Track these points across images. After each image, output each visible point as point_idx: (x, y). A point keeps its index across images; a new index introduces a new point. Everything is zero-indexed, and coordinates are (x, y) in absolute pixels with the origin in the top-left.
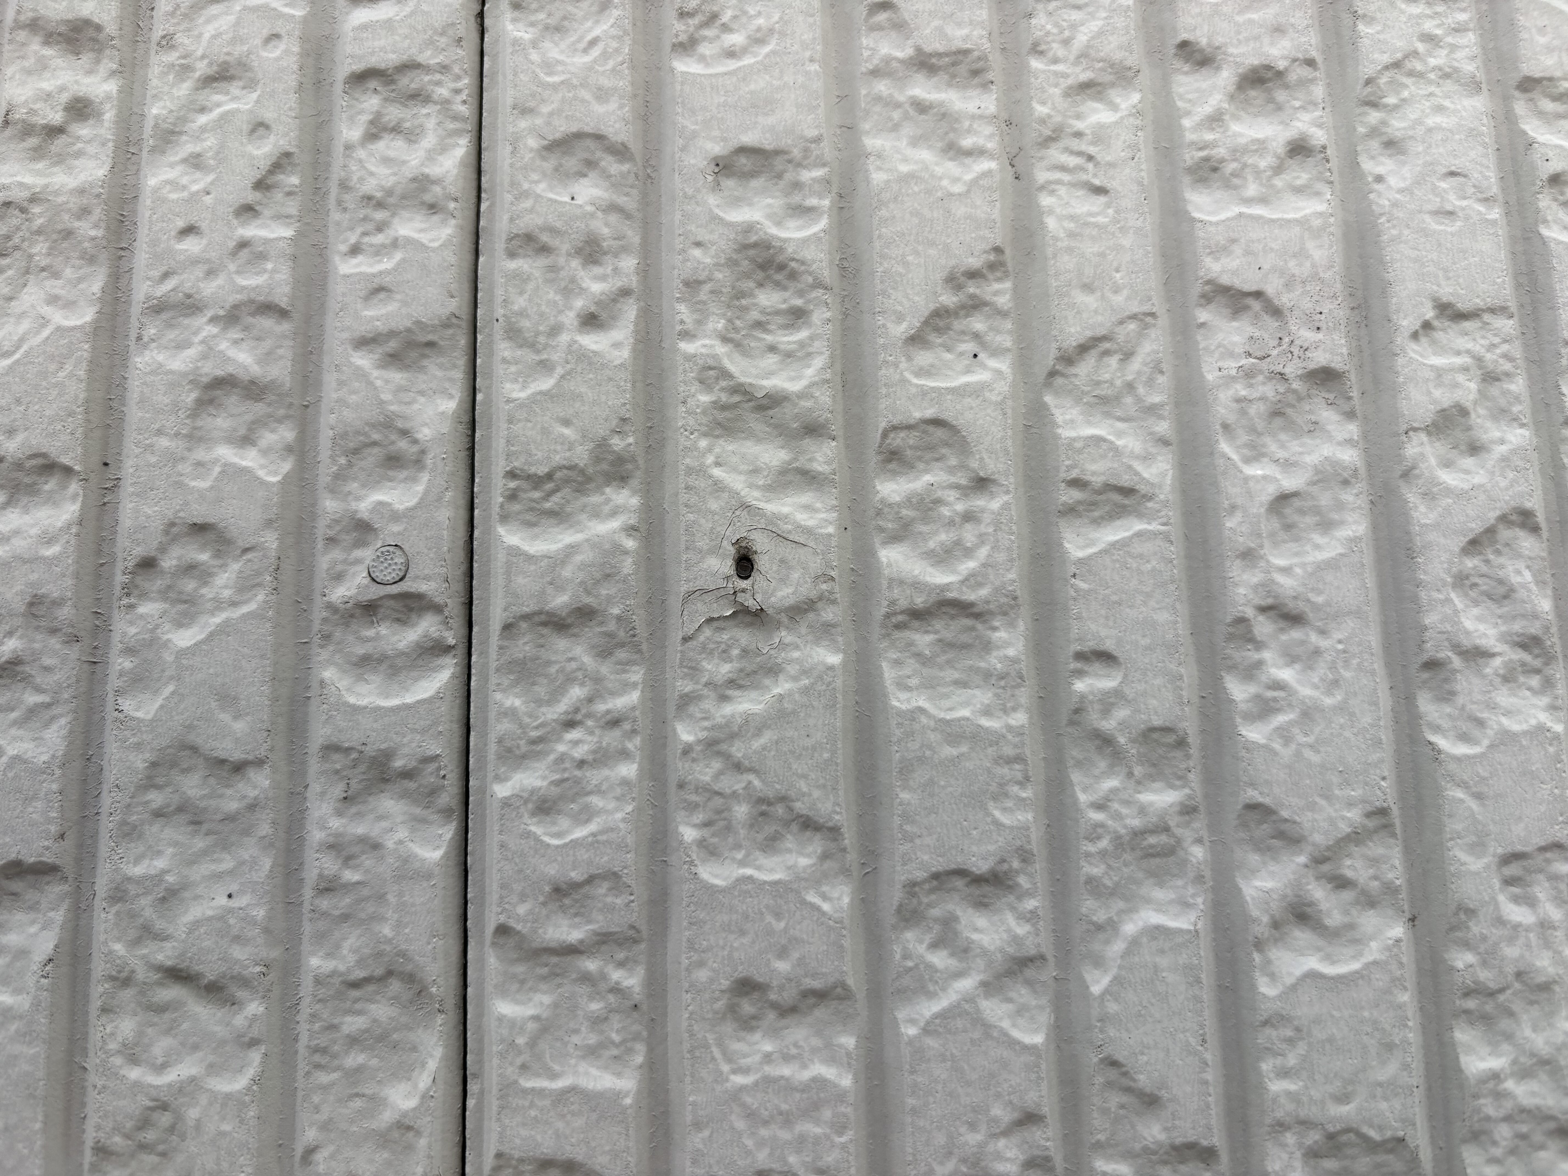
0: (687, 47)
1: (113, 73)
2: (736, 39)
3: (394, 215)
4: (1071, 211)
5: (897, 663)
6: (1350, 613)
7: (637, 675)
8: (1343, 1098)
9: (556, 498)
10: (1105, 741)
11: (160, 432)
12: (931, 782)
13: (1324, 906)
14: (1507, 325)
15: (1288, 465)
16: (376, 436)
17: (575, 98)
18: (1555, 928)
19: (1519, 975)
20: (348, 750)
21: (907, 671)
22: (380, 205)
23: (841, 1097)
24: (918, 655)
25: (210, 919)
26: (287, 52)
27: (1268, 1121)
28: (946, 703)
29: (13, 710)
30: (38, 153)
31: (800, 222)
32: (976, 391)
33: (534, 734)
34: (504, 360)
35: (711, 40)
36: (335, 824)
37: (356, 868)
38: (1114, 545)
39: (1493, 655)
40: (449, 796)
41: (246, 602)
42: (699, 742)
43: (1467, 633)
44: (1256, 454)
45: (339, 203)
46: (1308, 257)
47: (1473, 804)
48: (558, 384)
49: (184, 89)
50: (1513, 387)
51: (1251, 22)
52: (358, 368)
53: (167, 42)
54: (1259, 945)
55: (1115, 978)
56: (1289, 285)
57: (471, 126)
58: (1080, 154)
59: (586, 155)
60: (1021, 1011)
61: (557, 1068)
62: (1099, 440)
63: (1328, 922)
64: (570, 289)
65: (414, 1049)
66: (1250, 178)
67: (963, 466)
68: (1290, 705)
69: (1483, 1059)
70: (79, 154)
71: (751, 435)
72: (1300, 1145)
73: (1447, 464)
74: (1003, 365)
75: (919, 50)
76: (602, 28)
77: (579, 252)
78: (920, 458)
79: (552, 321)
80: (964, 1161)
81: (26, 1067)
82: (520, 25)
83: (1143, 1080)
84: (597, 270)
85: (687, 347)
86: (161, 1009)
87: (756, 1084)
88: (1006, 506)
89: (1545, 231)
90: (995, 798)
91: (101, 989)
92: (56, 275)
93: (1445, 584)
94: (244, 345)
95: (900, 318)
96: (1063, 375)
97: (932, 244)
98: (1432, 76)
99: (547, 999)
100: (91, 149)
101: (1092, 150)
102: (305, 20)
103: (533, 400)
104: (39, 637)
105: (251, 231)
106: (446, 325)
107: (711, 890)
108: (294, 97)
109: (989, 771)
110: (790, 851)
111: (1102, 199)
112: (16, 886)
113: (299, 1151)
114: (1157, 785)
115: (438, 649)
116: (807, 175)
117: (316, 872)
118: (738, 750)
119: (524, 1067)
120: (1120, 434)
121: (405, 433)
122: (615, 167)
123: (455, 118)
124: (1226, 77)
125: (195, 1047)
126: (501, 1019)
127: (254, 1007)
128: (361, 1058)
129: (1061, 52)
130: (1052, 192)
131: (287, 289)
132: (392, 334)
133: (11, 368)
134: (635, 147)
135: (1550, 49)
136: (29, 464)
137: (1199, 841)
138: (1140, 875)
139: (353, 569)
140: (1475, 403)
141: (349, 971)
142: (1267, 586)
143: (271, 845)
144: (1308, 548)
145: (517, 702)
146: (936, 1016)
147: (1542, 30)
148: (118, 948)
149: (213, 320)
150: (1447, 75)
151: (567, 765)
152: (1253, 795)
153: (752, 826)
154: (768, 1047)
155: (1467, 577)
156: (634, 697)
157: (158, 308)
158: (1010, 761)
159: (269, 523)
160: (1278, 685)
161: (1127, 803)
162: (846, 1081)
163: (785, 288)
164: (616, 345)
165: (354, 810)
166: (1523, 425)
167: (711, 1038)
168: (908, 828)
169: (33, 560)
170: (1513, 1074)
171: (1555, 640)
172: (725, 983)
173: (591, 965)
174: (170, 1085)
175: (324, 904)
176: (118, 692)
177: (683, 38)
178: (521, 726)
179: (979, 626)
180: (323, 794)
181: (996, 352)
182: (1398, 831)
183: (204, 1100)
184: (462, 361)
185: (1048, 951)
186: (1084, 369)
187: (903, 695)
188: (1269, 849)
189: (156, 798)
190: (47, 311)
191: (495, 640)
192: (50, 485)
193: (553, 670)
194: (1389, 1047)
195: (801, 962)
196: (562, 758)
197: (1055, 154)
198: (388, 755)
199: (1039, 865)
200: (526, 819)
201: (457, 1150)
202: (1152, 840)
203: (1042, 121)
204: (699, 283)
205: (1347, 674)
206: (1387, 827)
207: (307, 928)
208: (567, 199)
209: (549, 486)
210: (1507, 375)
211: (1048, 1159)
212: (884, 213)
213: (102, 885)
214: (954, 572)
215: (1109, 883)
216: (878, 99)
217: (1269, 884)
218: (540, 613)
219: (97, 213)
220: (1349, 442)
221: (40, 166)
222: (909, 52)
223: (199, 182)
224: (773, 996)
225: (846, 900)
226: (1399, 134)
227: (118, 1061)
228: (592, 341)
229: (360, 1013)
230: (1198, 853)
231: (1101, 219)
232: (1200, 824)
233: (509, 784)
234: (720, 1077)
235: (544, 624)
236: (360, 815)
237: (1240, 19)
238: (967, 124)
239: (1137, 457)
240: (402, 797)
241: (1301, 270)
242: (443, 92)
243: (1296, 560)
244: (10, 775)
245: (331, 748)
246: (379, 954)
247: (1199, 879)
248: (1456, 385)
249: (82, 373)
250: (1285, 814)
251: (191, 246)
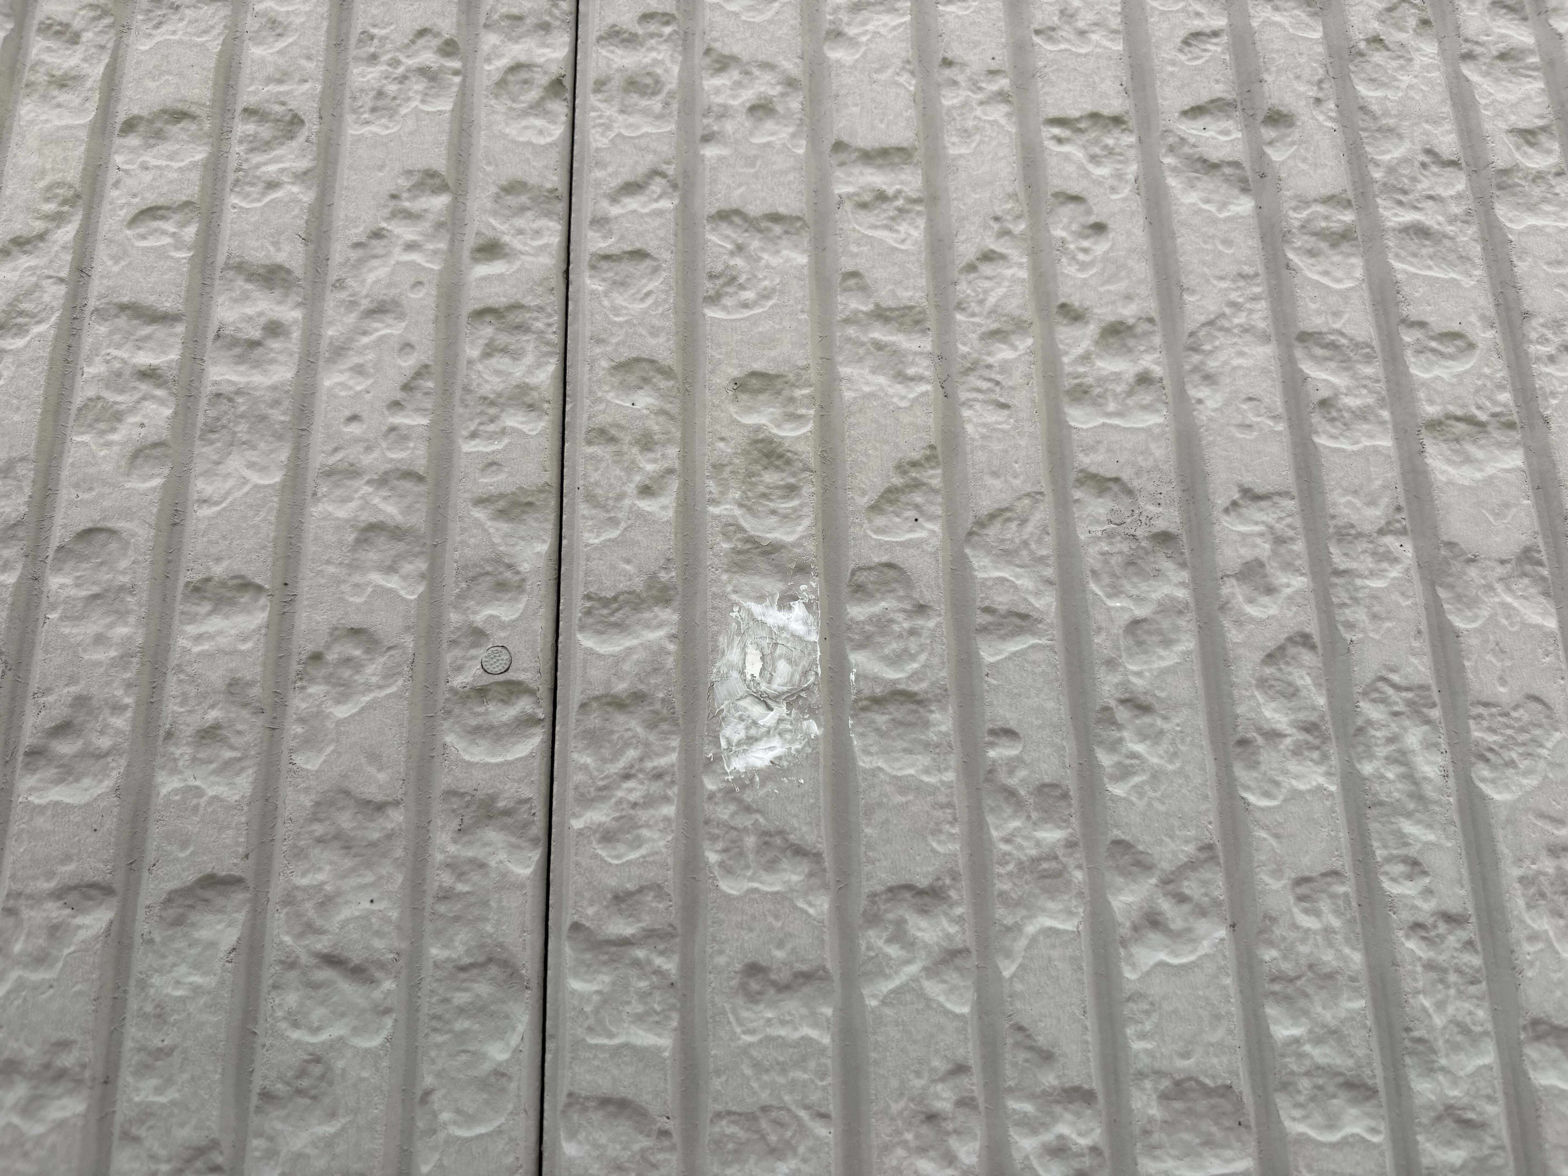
0: (714, 299)
1: (298, 305)
2: (749, 295)
3: (502, 411)
4: (983, 420)
5: (862, 735)
6: (1184, 705)
7: (675, 742)
8: (1185, 1055)
9: (619, 614)
10: (1010, 794)
11: (328, 562)
12: (887, 821)
13: (1169, 915)
14: (1290, 504)
15: (1139, 600)
16: (489, 569)
17: (635, 333)
18: (1335, 933)
19: (1311, 967)
20: (463, 795)
21: (870, 741)
22: (493, 404)
23: (823, 1051)
24: (877, 730)
25: (357, 918)
26: (428, 294)
27: (1132, 1071)
28: (897, 765)
29: (211, 762)
30: (241, 359)
31: (793, 425)
32: (916, 544)
33: (600, 783)
34: (584, 517)
35: (731, 295)
36: (452, 849)
37: (466, 882)
38: (1015, 654)
39: (1285, 736)
40: (538, 829)
41: (389, 686)
42: (720, 790)
43: (1267, 720)
44: (1115, 592)
45: (462, 401)
46: (1152, 454)
47: (1273, 842)
48: (622, 534)
49: (351, 319)
50: (1295, 547)
51: (1109, 291)
52: (477, 519)
53: (340, 285)
54: (1124, 943)
55: (1021, 965)
56: (1138, 474)
57: (559, 349)
58: (990, 380)
59: (643, 374)
60: (952, 989)
61: (614, 1029)
62: (1003, 580)
63: (1172, 926)
64: (631, 468)
65: (507, 1017)
66: (1110, 399)
67: (908, 597)
68: (1143, 770)
69: (1287, 1028)
70: (273, 361)
71: (758, 572)
72: (1156, 1089)
73: (1251, 601)
74: (936, 527)
75: (877, 305)
76: (654, 284)
77: (637, 442)
78: (878, 590)
79: (618, 490)
80: (912, 1099)
81: (211, 1031)
82: (596, 281)
83: (1041, 1040)
84: (651, 455)
85: (714, 510)
86: (316, 986)
87: (760, 1041)
88: (939, 625)
89: (1317, 440)
90: (933, 833)
91: (272, 971)
92: (254, 447)
93: (1250, 685)
94: (391, 501)
95: (864, 493)
96: (978, 535)
97: (886, 442)
98: (1236, 331)
99: (607, 979)
100: (281, 358)
101: (999, 378)
102: (441, 272)
103: (604, 544)
104: (234, 709)
105: (398, 419)
106: (541, 491)
107: (728, 896)
108: (431, 326)
109: (928, 813)
110: (785, 870)
111: (1006, 412)
112: (209, 894)
113: (419, 1093)
114: (1049, 826)
115: (530, 721)
116: (798, 393)
117: (437, 884)
118: (748, 797)
119: (590, 1029)
120: (1018, 577)
121: (510, 566)
122: (664, 384)
123: (548, 343)
124: (1092, 329)
125: (343, 1015)
126: (573, 992)
127: (388, 985)
128: (467, 1024)
129: (977, 309)
130: (971, 407)
131: (424, 462)
132: (501, 496)
133: (219, 513)
134: (677, 369)
135: (1318, 313)
136: (231, 583)
137: (1079, 867)
138: (1037, 891)
139: (469, 663)
140: (1269, 558)
141: (459, 957)
142: (1125, 685)
143: (403, 864)
144: (1154, 658)
145: (589, 760)
146: (892, 992)
147: (1313, 299)
148: (287, 939)
149: (369, 482)
150: (1246, 330)
151: (625, 806)
152: (1117, 834)
153: (757, 852)
154: (769, 1015)
155: (1266, 680)
156: (673, 757)
157: (330, 473)
158: (942, 806)
159: (408, 629)
160: (1134, 755)
161: (1027, 838)
162: (826, 1040)
163: (783, 471)
164: (664, 508)
165: (466, 839)
166: (1302, 575)
167: (727, 1007)
168: (870, 854)
169: (233, 652)
170: (1309, 1041)
171: (1329, 725)
172: (738, 967)
173: (640, 954)
174: (323, 1043)
175: (442, 908)
176: (292, 751)
177: (711, 293)
178: (591, 777)
179: (921, 710)
180: (443, 827)
181: (931, 518)
182: (1222, 861)
183: (349, 1054)
184: (553, 517)
185: (971, 944)
186: (993, 531)
187: (867, 759)
188: (1130, 873)
189: (319, 829)
190: (247, 473)
191: (573, 716)
192: (245, 599)
193: (615, 737)
194: (1218, 1017)
195: (793, 951)
196: (620, 801)
197: (973, 380)
198: (492, 799)
199: (964, 883)
200: (595, 844)
201: (538, 1093)
202: (1045, 865)
203: (964, 357)
204: (723, 466)
205: (1183, 748)
206: (1214, 858)
207: (429, 927)
208: (629, 405)
209: (615, 606)
210: (1291, 539)
211: (973, 1099)
212: (852, 420)
213: (276, 892)
214: (903, 670)
215: (1015, 896)
216: (849, 339)
217: (1130, 899)
218: (607, 695)
219: (286, 404)
220: (1182, 584)
221: (242, 368)
222: (870, 307)
223: (360, 385)
224: (773, 976)
225: (826, 906)
226: (1213, 371)
227: (283, 1025)
228: (646, 505)
229: (466, 990)
230: (1079, 876)
231: (1005, 427)
232: (1079, 855)
233: (582, 819)
234: (734, 1037)
235: (609, 704)
236: (470, 843)
237: (1102, 289)
238: (911, 358)
239: (1030, 593)
240: (502, 829)
241: (1145, 463)
242: (539, 325)
243: (1145, 667)
244: (210, 810)
245: (451, 793)
246: (482, 946)
247: (1080, 895)
248: (1255, 546)
249: (272, 519)
250: (1141, 848)
251: (354, 429)
